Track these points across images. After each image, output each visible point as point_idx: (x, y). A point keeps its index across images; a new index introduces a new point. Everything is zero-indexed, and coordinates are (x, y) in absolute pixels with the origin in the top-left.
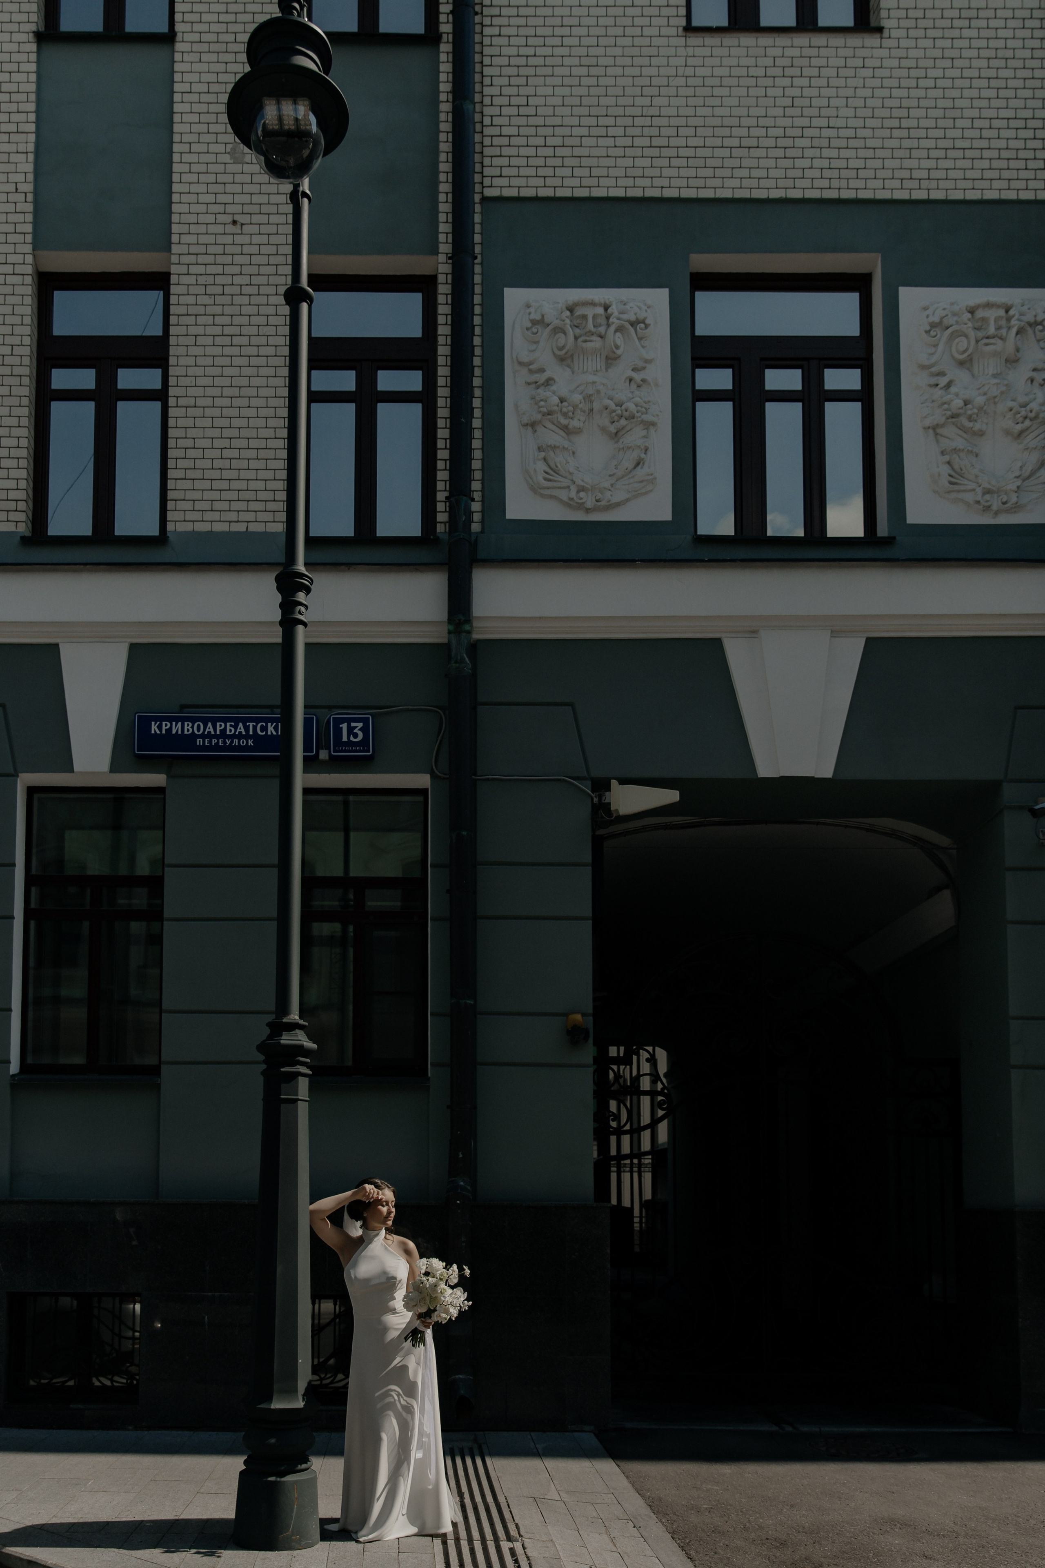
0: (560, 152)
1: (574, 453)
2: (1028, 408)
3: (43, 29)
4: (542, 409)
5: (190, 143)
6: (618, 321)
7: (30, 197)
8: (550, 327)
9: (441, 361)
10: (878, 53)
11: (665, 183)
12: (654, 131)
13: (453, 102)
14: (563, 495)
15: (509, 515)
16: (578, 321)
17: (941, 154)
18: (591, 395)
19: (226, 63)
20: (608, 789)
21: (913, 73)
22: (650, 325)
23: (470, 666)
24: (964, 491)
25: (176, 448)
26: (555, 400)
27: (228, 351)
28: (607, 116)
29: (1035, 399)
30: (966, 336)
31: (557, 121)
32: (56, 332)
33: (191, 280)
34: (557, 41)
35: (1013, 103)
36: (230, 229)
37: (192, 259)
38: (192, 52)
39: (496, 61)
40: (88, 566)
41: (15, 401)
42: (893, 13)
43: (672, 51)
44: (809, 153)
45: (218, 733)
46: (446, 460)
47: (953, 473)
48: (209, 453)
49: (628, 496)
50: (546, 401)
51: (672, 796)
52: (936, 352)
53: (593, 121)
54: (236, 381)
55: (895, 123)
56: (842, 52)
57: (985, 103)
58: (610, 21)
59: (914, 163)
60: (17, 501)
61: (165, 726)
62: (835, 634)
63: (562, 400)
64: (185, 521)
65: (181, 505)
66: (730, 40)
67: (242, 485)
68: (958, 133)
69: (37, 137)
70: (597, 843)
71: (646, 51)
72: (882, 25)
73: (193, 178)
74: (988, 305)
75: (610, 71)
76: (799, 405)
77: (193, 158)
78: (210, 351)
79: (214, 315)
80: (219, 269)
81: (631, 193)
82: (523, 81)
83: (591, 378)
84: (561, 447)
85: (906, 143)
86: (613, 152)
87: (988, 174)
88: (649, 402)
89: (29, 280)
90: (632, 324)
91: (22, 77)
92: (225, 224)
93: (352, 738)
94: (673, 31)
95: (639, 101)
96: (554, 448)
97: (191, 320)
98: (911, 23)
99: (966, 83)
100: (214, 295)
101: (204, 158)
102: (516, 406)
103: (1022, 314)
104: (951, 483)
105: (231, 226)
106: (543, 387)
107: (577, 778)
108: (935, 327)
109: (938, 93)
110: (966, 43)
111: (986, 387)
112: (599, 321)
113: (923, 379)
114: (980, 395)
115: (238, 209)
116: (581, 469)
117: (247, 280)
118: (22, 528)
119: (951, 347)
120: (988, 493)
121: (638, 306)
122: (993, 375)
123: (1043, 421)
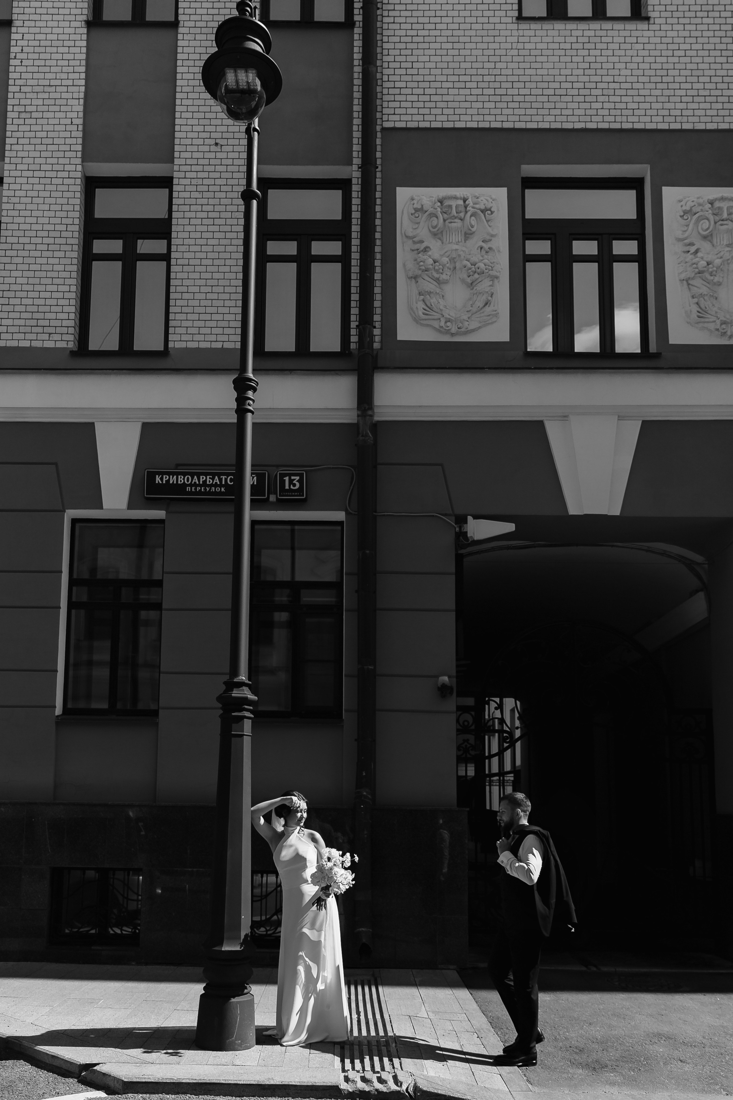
0: (433, 98)
1: (443, 296)
3: (92, 19)
4: (421, 267)
5: (188, 93)
6: (472, 209)
7: (81, 128)
8: (427, 213)
9: (354, 235)
10: (645, 33)
11: (504, 118)
12: (497, 85)
13: (363, 66)
14: (436, 324)
15: (400, 338)
16: (446, 209)
17: (690, 99)
18: (454, 258)
19: (212, 41)
20: (466, 522)
21: (670, 47)
22: (494, 212)
23: (372, 439)
24: (708, 322)
25: (176, 292)
26: (431, 261)
27: (211, 228)
28: (464, 75)
30: (708, 219)
31: (432, 78)
32: (97, 216)
33: (187, 182)
34: (432, 26)
36: (213, 148)
37: (188, 168)
38: (189, 33)
39: (391, 39)
40: (115, 371)
41: (69, 261)
42: (656, 8)
43: (508, 33)
44: (601, 99)
45: (201, 483)
46: (357, 301)
47: (699, 310)
48: (197, 296)
49: (480, 325)
51: (510, 527)
52: (688, 229)
53: (456, 79)
54: (216, 249)
55: (659, 79)
56: (622, 33)
57: (719, 66)
58: (468, 13)
59: (671, 106)
60: (68, 327)
62: (620, 418)
63: (435, 262)
64: (180, 341)
65: (178, 330)
66: (547, 25)
67: (220, 317)
68: (700, 86)
70: (459, 559)
71: (491, 33)
72: (648, 15)
73: (189, 115)
74: (723, 199)
75: (468, 46)
76: (596, 265)
77: (190, 102)
78: (199, 228)
79: (202, 205)
80: (206, 175)
81: (482, 125)
82: (409, 52)
83: (455, 247)
84: (434, 292)
85: (666, 92)
86: (469, 98)
87: (721, 113)
88: (494, 262)
89: (79, 182)
90: (483, 211)
91: (77, 50)
92: (210, 145)
93: (292, 487)
94: (509, 20)
95: (486, 65)
96: (430, 293)
97: (187, 208)
98: (669, 14)
99: (706, 53)
100: (203, 192)
101: (197, 102)
102: (404, 265)
104: (699, 317)
105: (214, 146)
106: (422, 253)
107: (445, 515)
108: (687, 213)
109: (688, 59)
110: (705, 27)
111: (722, 253)
112: (460, 209)
113: (679, 248)
114: (718, 258)
115: (219, 135)
116: (447, 307)
117: (224, 182)
118: (71, 345)
119: (698, 226)
120: (724, 324)
121: (486, 200)
122: (726, 245)
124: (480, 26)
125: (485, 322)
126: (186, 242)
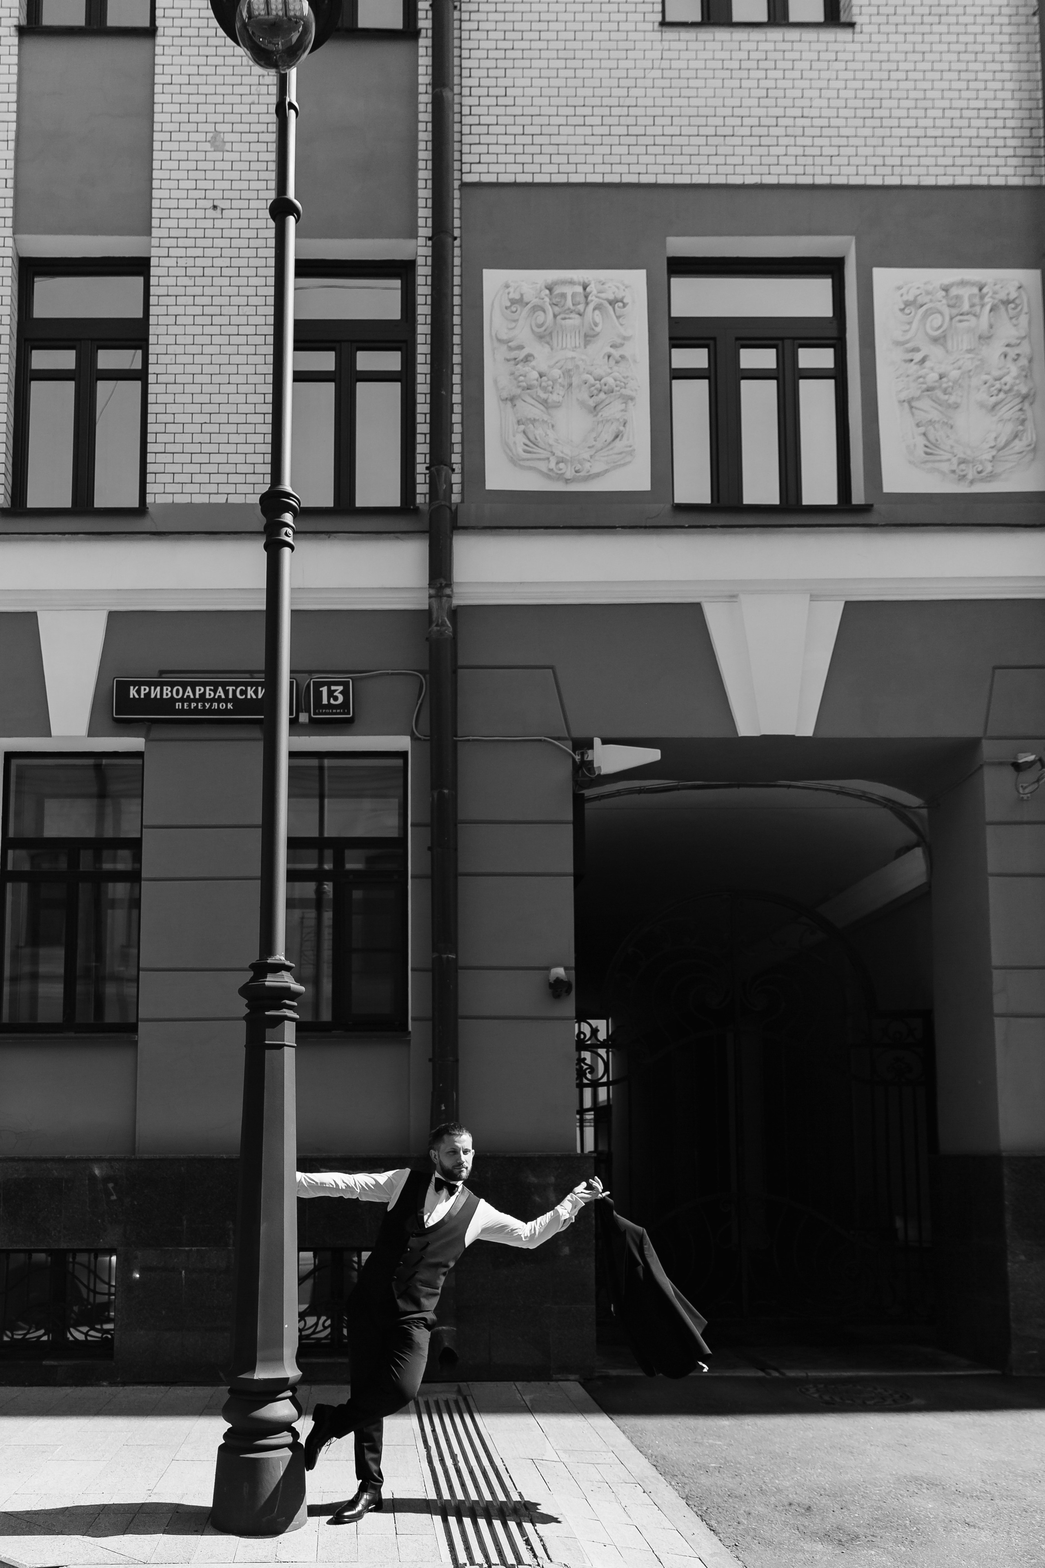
0: (538, 140)
1: (553, 426)
2: (1003, 381)
3: (25, 23)
4: (521, 384)
5: (171, 132)
6: (597, 299)
7: (11, 183)
8: (529, 306)
9: (420, 339)
10: (850, 47)
11: (642, 169)
12: (632, 121)
13: (432, 93)
14: (543, 466)
15: (489, 486)
16: (558, 300)
17: (914, 142)
18: (570, 370)
20: (591, 748)
21: (885, 66)
22: (628, 304)
23: (451, 629)
24: (940, 461)
25: (156, 423)
26: (535, 375)
27: (208, 330)
28: (584, 106)
29: (1008, 373)
30: (941, 313)
31: (535, 111)
32: (36, 315)
33: (171, 262)
34: (536, 35)
35: (982, 94)
36: (211, 213)
37: (172, 242)
38: (173, 45)
39: (475, 54)
40: (67, 536)
42: (865, 10)
43: (648, 45)
44: (783, 141)
45: (197, 696)
46: (425, 434)
47: (928, 444)
48: (189, 428)
49: (606, 467)
50: (525, 376)
51: (654, 755)
52: (910, 329)
53: (570, 111)
54: (216, 359)
55: (868, 113)
56: (815, 46)
57: (955, 94)
59: (887, 151)
62: (814, 598)
63: (541, 375)
64: (164, 493)
65: (161, 478)
66: (706, 34)
67: (222, 458)
68: (930, 122)
69: (18, 126)
70: (579, 804)
71: (622, 45)
72: (854, 20)
73: (174, 165)
74: (963, 283)
75: (587, 64)
76: (775, 383)
77: (174, 146)
78: (191, 330)
79: (194, 296)
80: (199, 252)
81: (609, 179)
82: (501, 73)
83: (571, 354)
84: (541, 420)
85: (879, 132)
86: (590, 140)
87: (959, 160)
88: (628, 377)
89: (9, 262)
92: (206, 209)
93: (332, 701)
94: (649, 26)
95: (616, 92)
96: (534, 421)
97: (171, 300)
98: (883, 19)
99: (937, 75)
100: (195, 277)
101: (184, 146)
102: (496, 382)
103: (995, 293)
104: (927, 453)
105: (211, 210)
106: (522, 363)
107: (559, 739)
108: (910, 305)
109: (910, 85)
111: (960, 363)
112: (578, 299)
113: (898, 355)
114: (954, 369)
115: (219, 194)
116: (559, 441)
117: (227, 262)
118: (1, 500)
119: (925, 325)
120: (963, 463)
121: (616, 286)
122: (967, 350)
123: (1018, 394)
124: (605, 36)
125: (614, 462)
126: (171, 350)
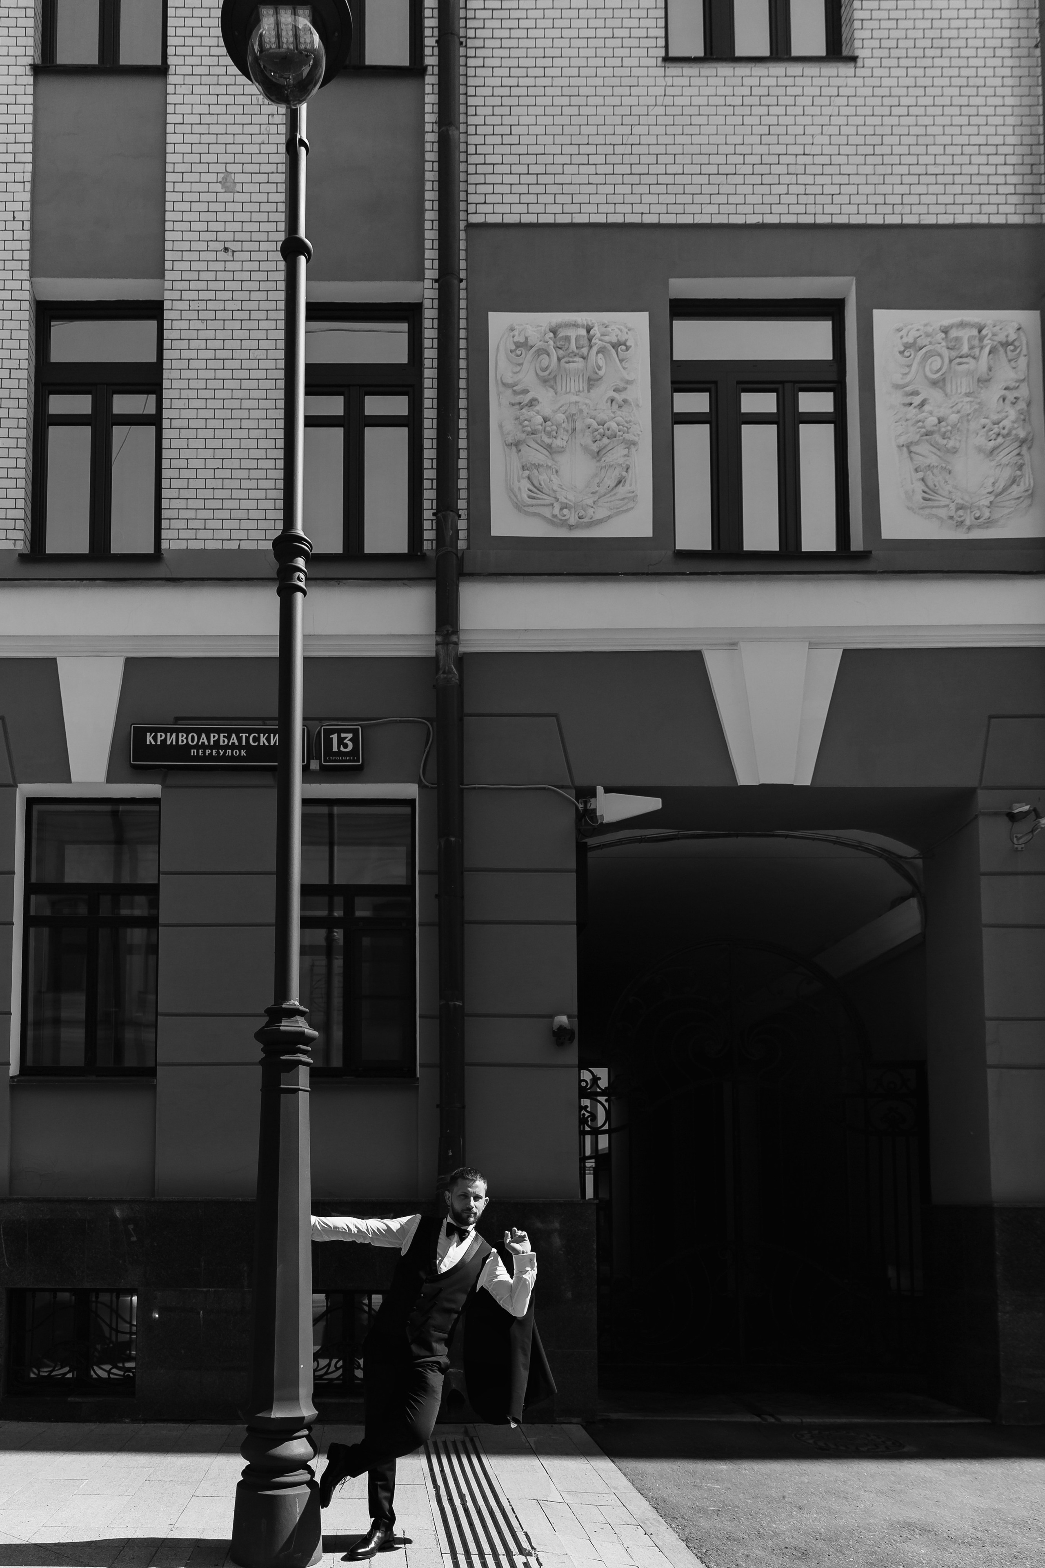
0: (542, 179)
1: (557, 472)
2: (1001, 425)
3: (40, 62)
4: (526, 429)
5: (183, 173)
6: (600, 343)
7: (27, 225)
8: (534, 349)
9: (427, 383)
10: (852, 82)
11: (645, 209)
12: (635, 159)
13: (439, 132)
14: (547, 512)
15: (494, 532)
16: (561, 343)
17: (914, 179)
18: (574, 415)
19: (218, 95)
20: (595, 797)
21: (887, 101)
22: (631, 346)
23: (457, 677)
24: (939, 507)
25: (170, 468)
26: (540, 419)
27: (220, 374)
28: (588, 144)
29: (1007, 417)
30: (940, 355)
31: (540, 149)
32: (54, 359)
33: (184, 305)
34: (540, 72)
35: (983, 130)
36: (222, 256)
37: (185, 285)
38: (184, 84)
39: (481, 91)
40: (85, 582)
41: (14, 423)
42: (867, 43)
43: (651, 81)
44: (785, 179)
45: (212, 743)
46: (432, 480)
47: (926, 490)
48: (202, 474)
49: (609, 513)
50: (530, 421)
51: (654, 804)
52: (909, 372)
53: (574, 149)
54: (228, 404)
55: (869, 150)
56: (817, 81)
57: (957, 130)
58: (591, 52)
59: (887, 189)
60: (15, 519)
61: (160, 737)
62: (812, 646)
63: (546, 420)
64: (178, 539)
65: (175, 524)
66: (708, 70)
67: (234, 504)
68: (930, 159)
69: (34, 168)
70: (582, 850)
71: (625, 81)
72: (856, 54)
73: (186, 206)
74: (962, 325)
75: (591, 101)
76: (774, 427)
77: (186, 187)
78: (203, 374)
79: (206, 340)
80: (211, 295)
81: (612, 219)
82: (506, 110)
83: (574, 398)
84: (545, 465)
85: (880, 170)
86: (593, 179)
87: (960, 199)
88: (630, 421)
89: (26, 305)
91: (20, 109)
92: (217, 251)
93: (342, 749)
94: (652, 62)
95: (619, 130)
96: (538, 466)
97: (184, 344)
98: (885, 53)
99: (939, 110)
100: (207, 320)
101: (196, 187)
102: (501, 426)
103: (994, 335)
104: (925, 499)
105: (223, 252)
106: (527, 408)
107: (561, 787)
108: (909, 348)
109: (911, 120)
110: (938, 72)
111: (960, 405)
112: (581, 342)
113: (898, 398)
114: (953, 413)
115: (230, 236)
116: (563, 487)
117: (238, 305)
118: (20, 546)
119: (924, 367)
120: (961, 509)
121: (619, 329)
122: (966, 393)
123: (1017, 437)
125: (617, 509)
126: (184, 394)
